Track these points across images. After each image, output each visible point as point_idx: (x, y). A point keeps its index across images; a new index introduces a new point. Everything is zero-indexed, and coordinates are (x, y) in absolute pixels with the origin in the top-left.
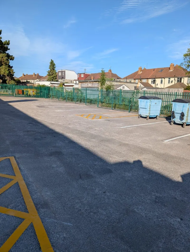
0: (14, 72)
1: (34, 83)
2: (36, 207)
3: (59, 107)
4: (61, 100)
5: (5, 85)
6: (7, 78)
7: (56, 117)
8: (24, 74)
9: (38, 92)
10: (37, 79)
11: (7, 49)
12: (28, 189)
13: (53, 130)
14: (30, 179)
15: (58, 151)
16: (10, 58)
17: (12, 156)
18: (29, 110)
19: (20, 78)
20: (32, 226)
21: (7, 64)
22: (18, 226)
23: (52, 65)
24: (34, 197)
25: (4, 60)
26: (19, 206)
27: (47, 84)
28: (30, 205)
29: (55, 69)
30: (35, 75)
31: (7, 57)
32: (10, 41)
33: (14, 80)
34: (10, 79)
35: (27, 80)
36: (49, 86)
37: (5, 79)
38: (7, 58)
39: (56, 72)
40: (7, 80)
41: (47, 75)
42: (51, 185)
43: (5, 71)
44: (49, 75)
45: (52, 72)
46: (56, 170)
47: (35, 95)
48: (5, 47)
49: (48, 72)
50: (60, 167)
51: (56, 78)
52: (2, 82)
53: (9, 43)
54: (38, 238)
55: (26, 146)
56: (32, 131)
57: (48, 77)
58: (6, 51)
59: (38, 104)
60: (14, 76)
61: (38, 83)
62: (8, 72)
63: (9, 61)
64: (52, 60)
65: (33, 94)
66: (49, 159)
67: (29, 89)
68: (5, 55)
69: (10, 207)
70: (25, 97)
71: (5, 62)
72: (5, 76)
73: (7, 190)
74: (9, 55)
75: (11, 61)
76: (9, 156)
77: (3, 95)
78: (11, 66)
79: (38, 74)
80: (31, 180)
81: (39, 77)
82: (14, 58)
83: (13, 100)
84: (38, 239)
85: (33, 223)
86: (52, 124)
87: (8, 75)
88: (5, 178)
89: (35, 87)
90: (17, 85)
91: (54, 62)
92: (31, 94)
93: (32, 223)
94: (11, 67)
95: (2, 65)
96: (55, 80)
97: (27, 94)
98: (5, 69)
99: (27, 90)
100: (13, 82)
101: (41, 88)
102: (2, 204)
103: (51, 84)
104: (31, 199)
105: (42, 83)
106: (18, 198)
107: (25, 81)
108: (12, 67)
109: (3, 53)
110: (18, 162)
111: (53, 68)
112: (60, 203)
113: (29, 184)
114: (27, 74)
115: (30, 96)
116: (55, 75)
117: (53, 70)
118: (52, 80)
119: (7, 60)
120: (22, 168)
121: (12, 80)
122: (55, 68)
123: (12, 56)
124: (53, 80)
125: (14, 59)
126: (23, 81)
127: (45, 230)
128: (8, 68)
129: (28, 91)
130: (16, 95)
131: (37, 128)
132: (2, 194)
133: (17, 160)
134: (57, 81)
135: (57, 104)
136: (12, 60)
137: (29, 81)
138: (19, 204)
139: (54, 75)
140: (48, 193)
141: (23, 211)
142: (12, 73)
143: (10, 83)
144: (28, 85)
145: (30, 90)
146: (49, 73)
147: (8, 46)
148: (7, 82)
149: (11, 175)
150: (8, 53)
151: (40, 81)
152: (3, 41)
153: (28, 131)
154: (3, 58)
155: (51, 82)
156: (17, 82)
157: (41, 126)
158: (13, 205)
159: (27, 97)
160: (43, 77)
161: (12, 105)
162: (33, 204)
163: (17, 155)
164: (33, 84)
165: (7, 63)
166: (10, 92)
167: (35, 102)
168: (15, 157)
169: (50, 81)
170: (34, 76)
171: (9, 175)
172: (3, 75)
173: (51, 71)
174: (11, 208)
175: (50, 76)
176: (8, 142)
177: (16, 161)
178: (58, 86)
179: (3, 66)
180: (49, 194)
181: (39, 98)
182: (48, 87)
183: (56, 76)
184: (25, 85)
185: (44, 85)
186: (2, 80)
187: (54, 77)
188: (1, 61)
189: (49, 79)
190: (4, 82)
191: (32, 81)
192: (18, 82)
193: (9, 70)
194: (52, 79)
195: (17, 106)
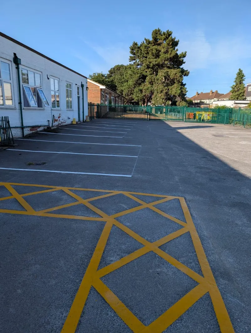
0: (187, 91)
1: (210, 103)
2: (214, 273)
3: (245, 138)
4: (248, 127)
5: (174, 107)
6: (178, 99)
7: (241, 151)
8: (198, 93)
9: (215, 115)
10: (214, 98)
11: (182, 63)
12: (202, 244)
13: (235, 170)
14: (204, 231)
15: (244, 202)
16: (184, 74)
17: (182, 197)
18: (202, 140)
19: (192, 98)
20: (207, 297)
21: (179, 82)
22: (191, 288)
23: (241, 76)
24: (210, 258)
25: (177, 77)
26: (191, 263)
27: (230, 104)
28: (206, 267)
29: (244, 82)
30: (213, 93)
31: (181, 73)
32: (186, 52)
33: (186, 101)
34: (181, 100)
35: (202, 100)
36: (232, 107)
37: (175, 100)
38: (181, 75)
39: (245, 86)
40: (177, 101)
41: (230, 91)
42: (234, 249)
43: (177, 91)
44: (233, 91)
45: (239, 87)
46: (241, 229)
47: (210, 120)
48: (180, 60)
49: (232, 87)
50: (248, 227)
51: (243, 96)
52: (171, 103)
53: (185, 55)
54: (217, 316)
55: (199, 187)
56: (206, 167)
57: (231, 94)
58: (181, 66)
59: (214, 133)
60: (185, 96)
61: (215, 103)
62: (180, 91)
63: (183, 77)
64: (240, 70)
65: (208, 118)
66: (230, 211)
67: (203, 112)
68: (179, 70)
69: (181, 260)
70: (197, 122)
71: (178, 80)
72: (176, 96)
73: (177, 238)
74: (184, 69)
75: (184, 78)
76: (179, 196)
77: (172, 119)
78: (184, 83)
79: (217, 91)
80: (205, 233)
81: (217, 96)
82: (189, 73)
83: (182, 126)
84: (217, 318)
85: (210, 293)
86: (235, 161)
87: (179, 96)
88: (175, 222)
89: (211, 109)
90: (189, 107)
91: (243, 72)
92: (206, 119)
93: (208, 292)
94: (183, 85)
95: (175, 83)
96: (241, 98)
97: (200, 119)
98: (177, 87)
99: (201, 113)
100: (184, 103)
101: (219, 111)
102: (171, 253)
103: (235, 105)
104: (206, 260)
105: (221, 103)
106: (190, 252)
107: (199, 101)
108: (185, 85)
109: (177, 69)
110: (189, 206)
111: (241, 81)
112: (248, 280)
113: (203, 238)
114: (202, 93)
115: (203, 121)
116: (243, 91)
117: (240, 83)
118: (236, 99)
119: (181, 76)
120: (194, 215)
121: (183, 102)
122: (243, 80)
123: (187, 71)
124: (238, 98)
125: (189, 75)
126: (196, 101)
127: (228, 311)
128: (180, 86)
129: (202, 115)
130: (186, 120)
131: (213, 165)
132: (171, 241)
133: (189, 203)
134: (244, 99)
135: (242, 133)
136: (186, 76)
137: (203, 101)
138: (192, 261)
139: (241, 91)
140: (230, 260)
141: (196, 272)
142: (184, 93)
143: (181, 105)
144: (202, 106)
145: (205, 113)
146: (234, 89)
147: (183, 59)
148: (177, 103)
149: (182, 221)
150: (183, 68)
151: (218, 101)
152: (179, 54)
153: (201, 168)
154: (176, 75)
155: (235, 102)
156: (188, 104)
157: (218, 163)
158: (184, 259)
159: (200, 122)
160: (223, 94)
161: (182, 132)
162: (210, 268)
163: (189, 197)
164: (208, 105)
165: (180, 80)
166: (179, 116)
167: (211, 129)
168: (185, 199)
169: (233, 100)
170: (211, 94)
171: (179, 219)
172: (174, 95)
173: (237, 85)
174: (183, 263)
175: (234, 93)
176: (177, 178)
177: (187, 204)
178: (246, 107)
179: (175, 85)
180: (232, 261)
181: (216, 123)
182: (230, 109)
183: (244, 93)
184: (198, 107)
185: (224, 106)
186: (171, 101)
187: (240, 94)
188: (174, 79)
189: (232, 98)
190: (174, 103)
191: (208, 101)
192: (190, 103)
193: (181, 88)
194: (236, 97)
195: (187, 133)
